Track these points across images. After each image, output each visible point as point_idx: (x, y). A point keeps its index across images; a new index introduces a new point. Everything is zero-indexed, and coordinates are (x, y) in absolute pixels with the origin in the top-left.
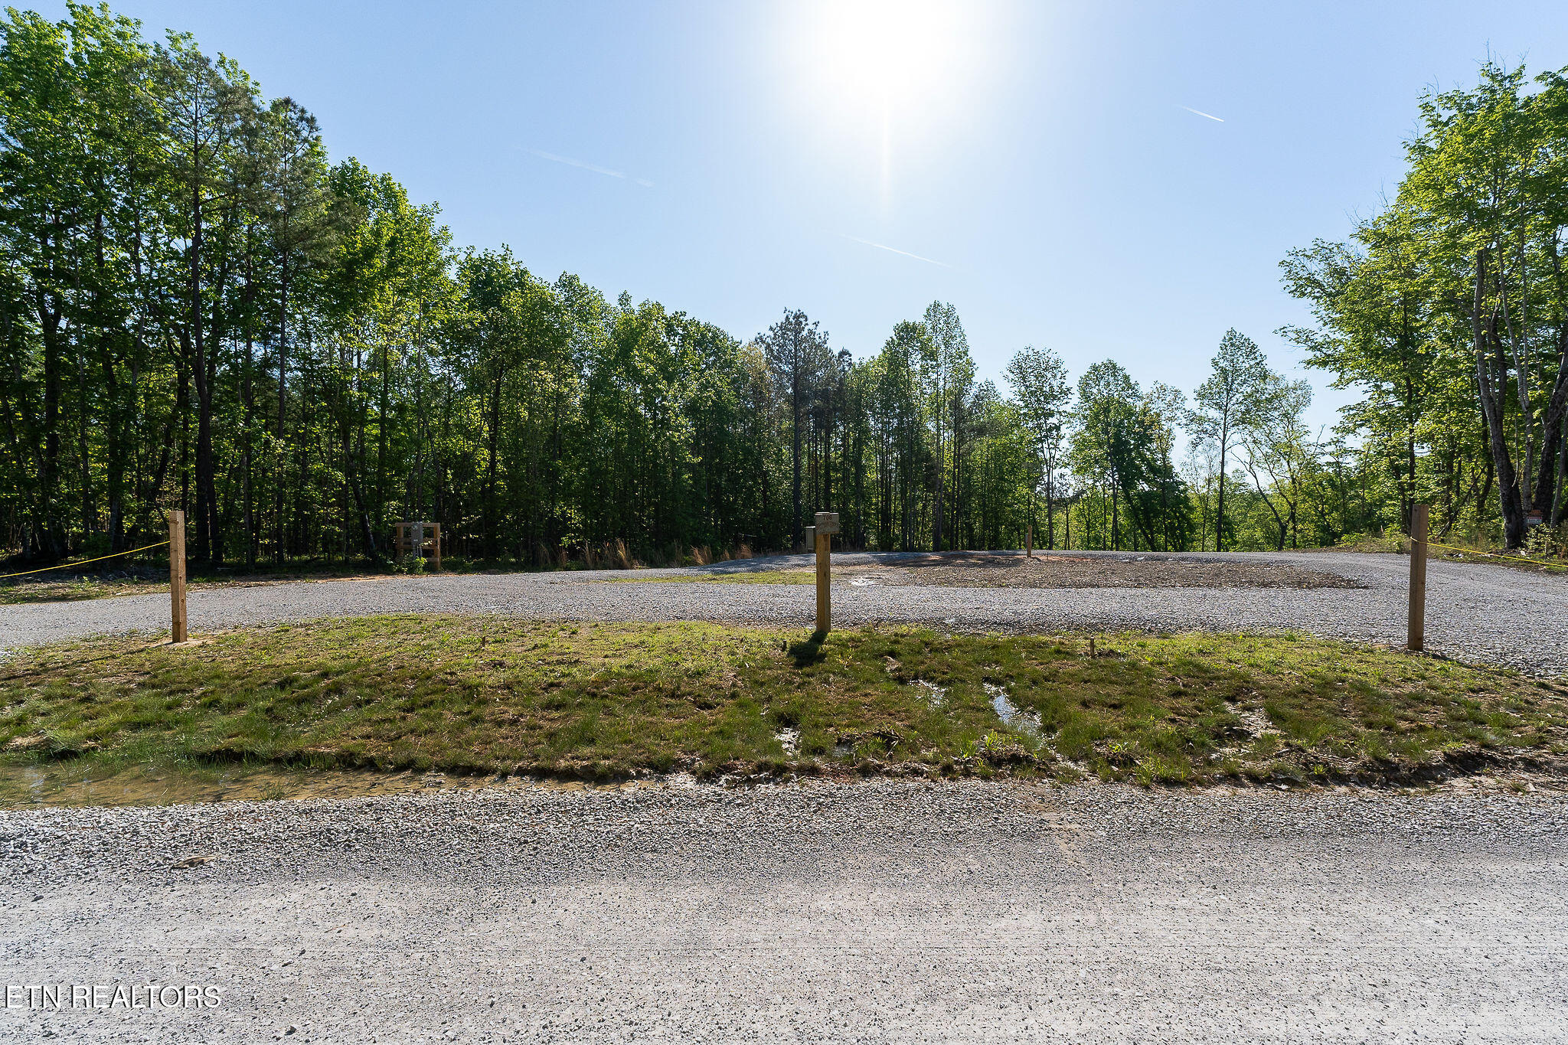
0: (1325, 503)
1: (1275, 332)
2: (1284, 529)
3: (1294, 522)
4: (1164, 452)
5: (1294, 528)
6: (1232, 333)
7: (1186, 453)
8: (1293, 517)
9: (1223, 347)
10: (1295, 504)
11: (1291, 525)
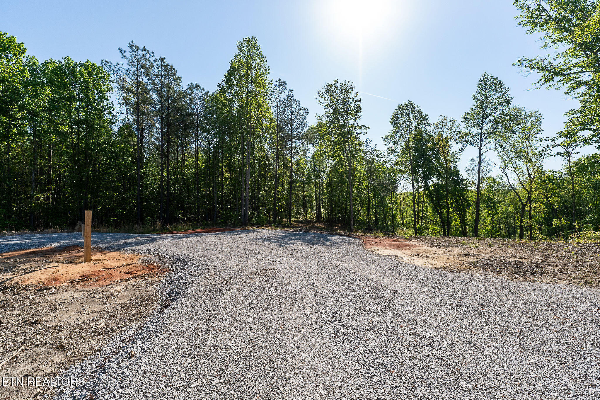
0: (549, 191)
1: (514, 65)
2: (524, 206)
3: (530, 202)
4: (455, 163)
5: (530, 207)
6: (485, 77)
7: (469, 164)
8: (529, 199)
9: (480, 86)
10: (531, 191)
11: (528, 204)
